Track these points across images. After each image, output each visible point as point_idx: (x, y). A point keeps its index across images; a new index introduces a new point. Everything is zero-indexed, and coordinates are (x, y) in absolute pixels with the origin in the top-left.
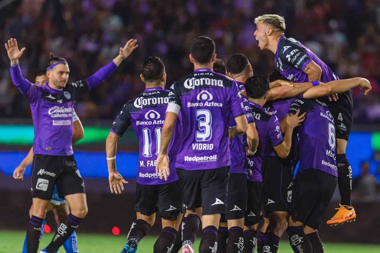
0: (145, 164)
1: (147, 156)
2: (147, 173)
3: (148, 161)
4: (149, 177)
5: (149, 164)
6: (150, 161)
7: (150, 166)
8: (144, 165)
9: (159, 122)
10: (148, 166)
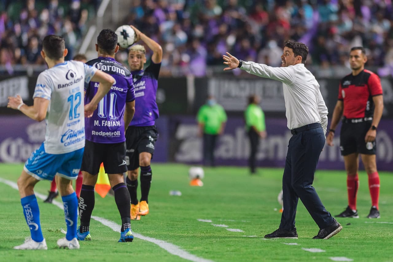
0: (100, 123)
1: (102, 117)
2: (102, 132)
3: (103, 121)
4: (103, 136)
5: (104, 123)
6: (104, 121)
7: (105, 126)
8: (99, 125)
9: (114, 88)
10: (103, 125)
